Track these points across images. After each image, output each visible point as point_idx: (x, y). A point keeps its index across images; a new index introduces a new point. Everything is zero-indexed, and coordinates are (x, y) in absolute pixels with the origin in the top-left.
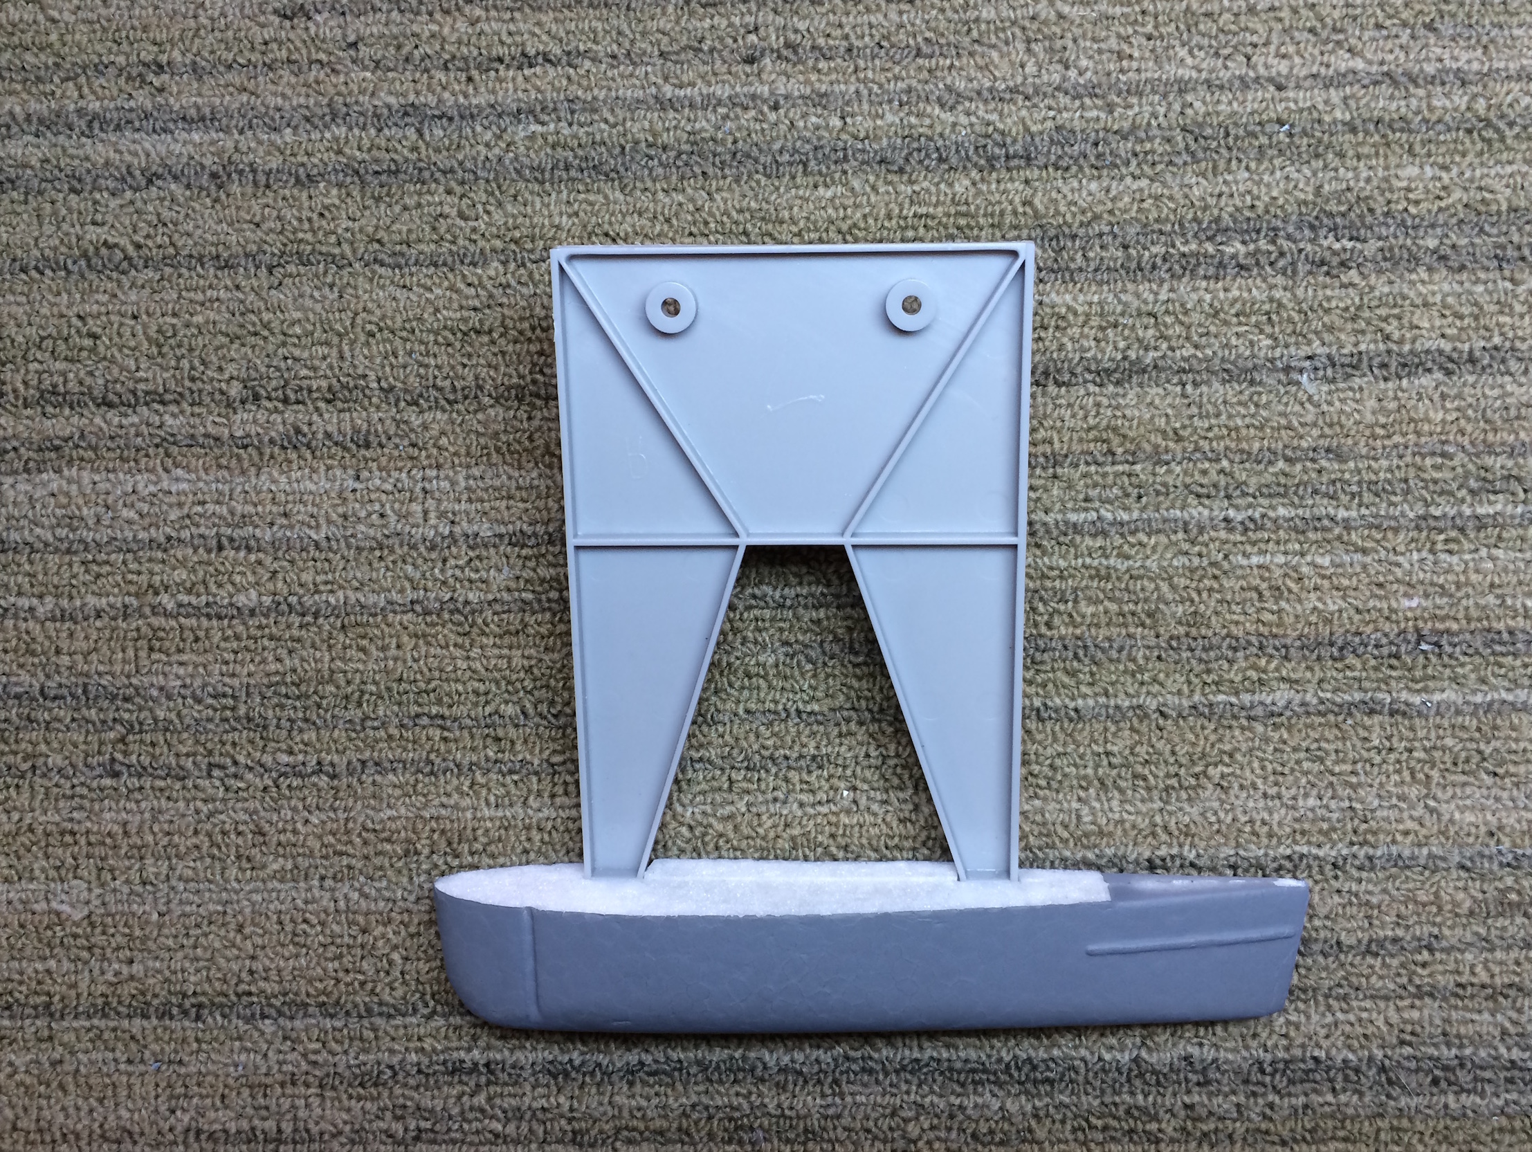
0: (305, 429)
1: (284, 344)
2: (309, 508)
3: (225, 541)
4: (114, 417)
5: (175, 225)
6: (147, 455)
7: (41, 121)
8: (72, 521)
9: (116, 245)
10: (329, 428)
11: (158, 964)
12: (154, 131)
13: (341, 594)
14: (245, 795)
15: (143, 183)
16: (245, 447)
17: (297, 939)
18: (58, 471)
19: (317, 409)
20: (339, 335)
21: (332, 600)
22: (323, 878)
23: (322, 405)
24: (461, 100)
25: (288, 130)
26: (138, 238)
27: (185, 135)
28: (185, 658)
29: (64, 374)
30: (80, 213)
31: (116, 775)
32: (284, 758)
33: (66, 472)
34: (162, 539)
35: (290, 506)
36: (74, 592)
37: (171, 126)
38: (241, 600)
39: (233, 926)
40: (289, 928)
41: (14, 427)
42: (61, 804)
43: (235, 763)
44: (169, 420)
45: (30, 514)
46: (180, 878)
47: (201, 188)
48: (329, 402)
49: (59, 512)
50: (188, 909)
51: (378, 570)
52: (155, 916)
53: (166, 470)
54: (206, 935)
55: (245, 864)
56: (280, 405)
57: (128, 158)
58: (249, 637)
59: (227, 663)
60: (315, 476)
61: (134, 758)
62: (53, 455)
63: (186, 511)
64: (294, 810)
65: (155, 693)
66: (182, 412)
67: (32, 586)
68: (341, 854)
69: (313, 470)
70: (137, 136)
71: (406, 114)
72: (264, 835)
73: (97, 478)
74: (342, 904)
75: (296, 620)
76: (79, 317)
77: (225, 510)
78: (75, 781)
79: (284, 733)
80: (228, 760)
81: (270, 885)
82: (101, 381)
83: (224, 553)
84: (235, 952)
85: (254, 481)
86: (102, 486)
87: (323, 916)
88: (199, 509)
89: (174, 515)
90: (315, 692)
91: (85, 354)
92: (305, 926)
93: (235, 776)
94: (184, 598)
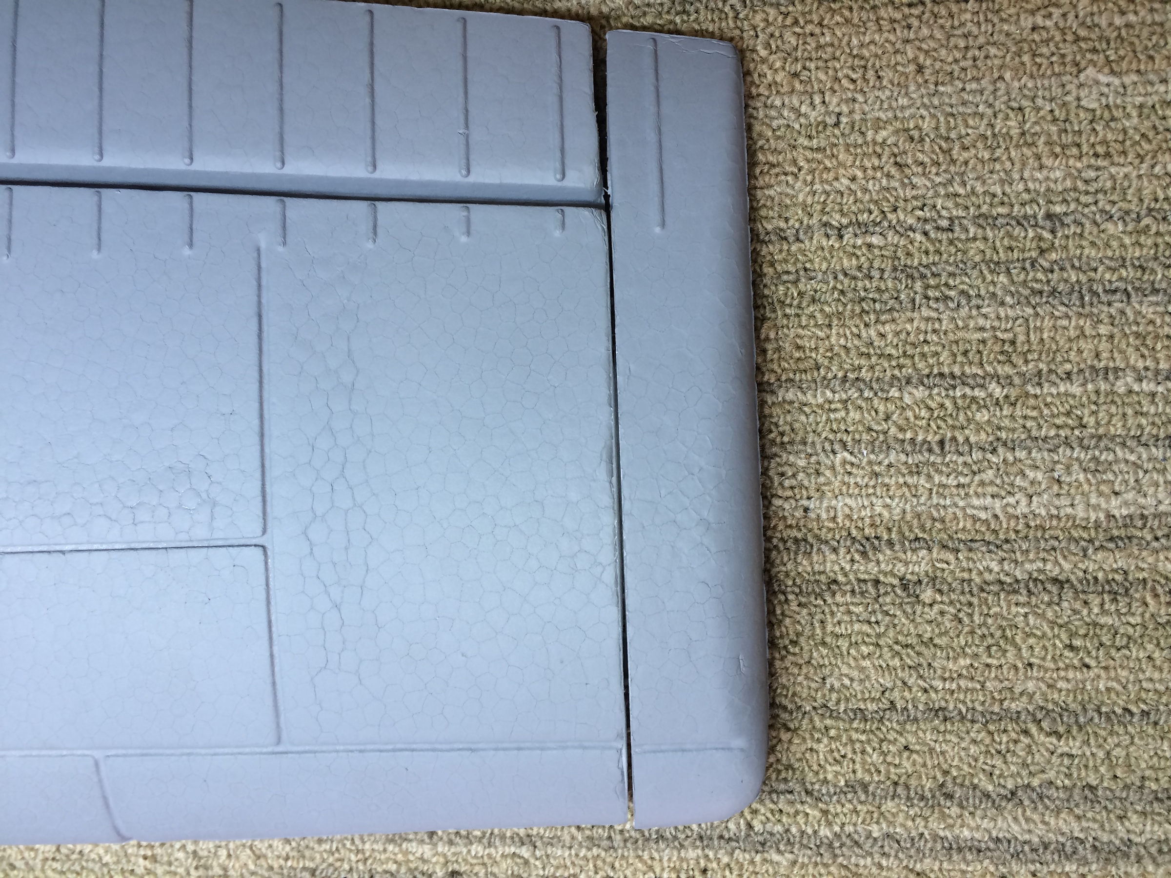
0: (857, 557)
1: (879, 636)
2: (852, 481)
3: (937, 449)
4: (1051, 569)
5: (987, 752)
6: (1017, 532)
7: (1126, 855)
8: (1096, 468)
9: (1049, 734)
10: (833, 557)
11: (1006, 27)
12: (1009, 842)
13: (820, 400)
14: (915, 203)
15: (1020, 793)
16: (917, 539)
17: (863, 63)
18: (1110, 517)
19: (846, 575)
20: (824, 643)
21: (829, 394)
22: (837, 124)
23: (841, 578)
24: (711, 854)
25: (875, 835)
26: (1026, 740)
27: (977, 836)
28: (978, 336)
29: (1104, 612)
30: (1086, 767)
31: (1049, 216)
32: (875, 240)
33: (1102, 516)
34: (1001, 450)
35: (872, 483)
36: (1094, 398)
37: (992, 845)
38: (920, 393)
39: (927, 72)
40: (871, 74)
41: (1157, 560)
42: (1109, 184)
43: (926, 234)
44: (995, 566)
45: (1141, 474)
46: (982, 116)
47: (962, 785)
48: (835, 581)
49: (1111, 476)
50: (974, 86)
51: (786, 423)
52: (1008, 76)
53: (996, 516)
54: (956, 61)
55: (916, 134)
56: (882, 578)
57: (1036, 817)
58: (913, 357)
59: (934, 331)
60: (847, 511)
61: (1031, 234)
62: (1115, 533)
63: (977, 478)
64: (865, 190)
65: (1008, 299)
66: (980, 573)
67: (1139, 403)
68: (818, 149)
69: (849, 517)
70: (1027, 837)
71: (763, 844)
72: (896, 163)
73: (1069, 510)
74: (817, 99)
75: (864, 374)
76: (1088, 667)
77: (937, 479)
78: (1094, 208)
79: (876, 264)
80: (932, 235)
81: (890, 114)
82: (1065, 604)
83: (937, 438)
84: (925, 46)
85: (908, 507)
86: (1064, 501)
87: (836, 87)
88: (962, 480)
89: (990, 474)
90: (845, 305)
91: (1082, 632)
92: (854, 76)
93: (926, 220)
94: (979, 393)
